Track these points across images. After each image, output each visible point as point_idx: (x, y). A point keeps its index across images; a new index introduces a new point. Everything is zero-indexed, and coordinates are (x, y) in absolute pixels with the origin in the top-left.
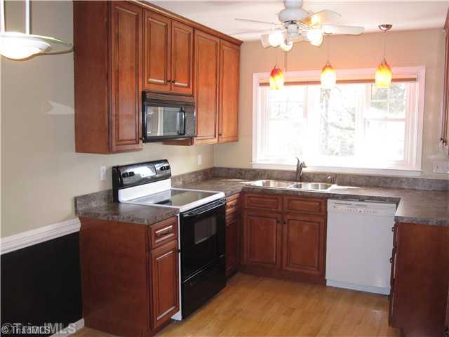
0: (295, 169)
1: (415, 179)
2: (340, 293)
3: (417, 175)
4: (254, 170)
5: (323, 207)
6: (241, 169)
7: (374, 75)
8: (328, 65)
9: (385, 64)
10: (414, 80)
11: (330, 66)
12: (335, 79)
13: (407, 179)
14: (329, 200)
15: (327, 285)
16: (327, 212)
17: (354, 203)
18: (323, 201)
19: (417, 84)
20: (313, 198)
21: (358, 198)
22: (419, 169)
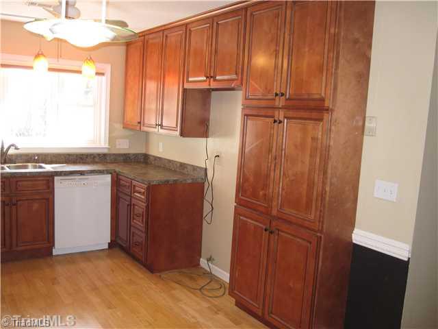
2: (71, 258)
3: (106, 151)
5: (51, 184)
7: (80, 67)
8: (40, 53)
9: (90, 59)
10: (103, 74)
11: (42, 54)
12: (47, 66)
13: (99, 155)
14: (56, 178)
15: (54, 254)
16: (53, 189)
17: (78, 177)
18: (51, 178)
19: (104, 78)
20: (34, 177)
21: (81, 173)
22: (107, 146)
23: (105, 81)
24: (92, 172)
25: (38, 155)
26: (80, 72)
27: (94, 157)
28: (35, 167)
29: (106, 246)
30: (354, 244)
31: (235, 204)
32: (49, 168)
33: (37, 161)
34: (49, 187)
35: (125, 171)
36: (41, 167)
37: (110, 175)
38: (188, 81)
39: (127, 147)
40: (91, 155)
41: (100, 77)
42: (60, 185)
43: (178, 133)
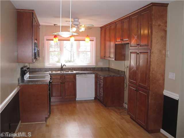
0: (60, 67)
1: (94, 68)
3: (95, 67)
4: (46, 68)
6: (41, 68)
7: (85, 39)
9: (87, 36)
10: (93, 41)
13: (92, 68)
14: (77, 75)
15: (76, 100)
19: (93, 42)
21: (85, 74)
22: (95, 65)
23: (94, 43)
24: (88, 73)
25: (72, 68)
26: (85, 40)
27: (91, 69)
28: (71, 72)
29: (94, 99)
30: (164, 95)
31: (128, 82)
32: (75, 72)
33: (72, 70)
34: (74, 78)
35: (100, 73)
36: (73, 72)
37: (94, 75)
38: (116, 42)
39: (102, 65)
40: (89, 68)
41: (91, 42)
42: (78, 77)
43: (114, 59)
